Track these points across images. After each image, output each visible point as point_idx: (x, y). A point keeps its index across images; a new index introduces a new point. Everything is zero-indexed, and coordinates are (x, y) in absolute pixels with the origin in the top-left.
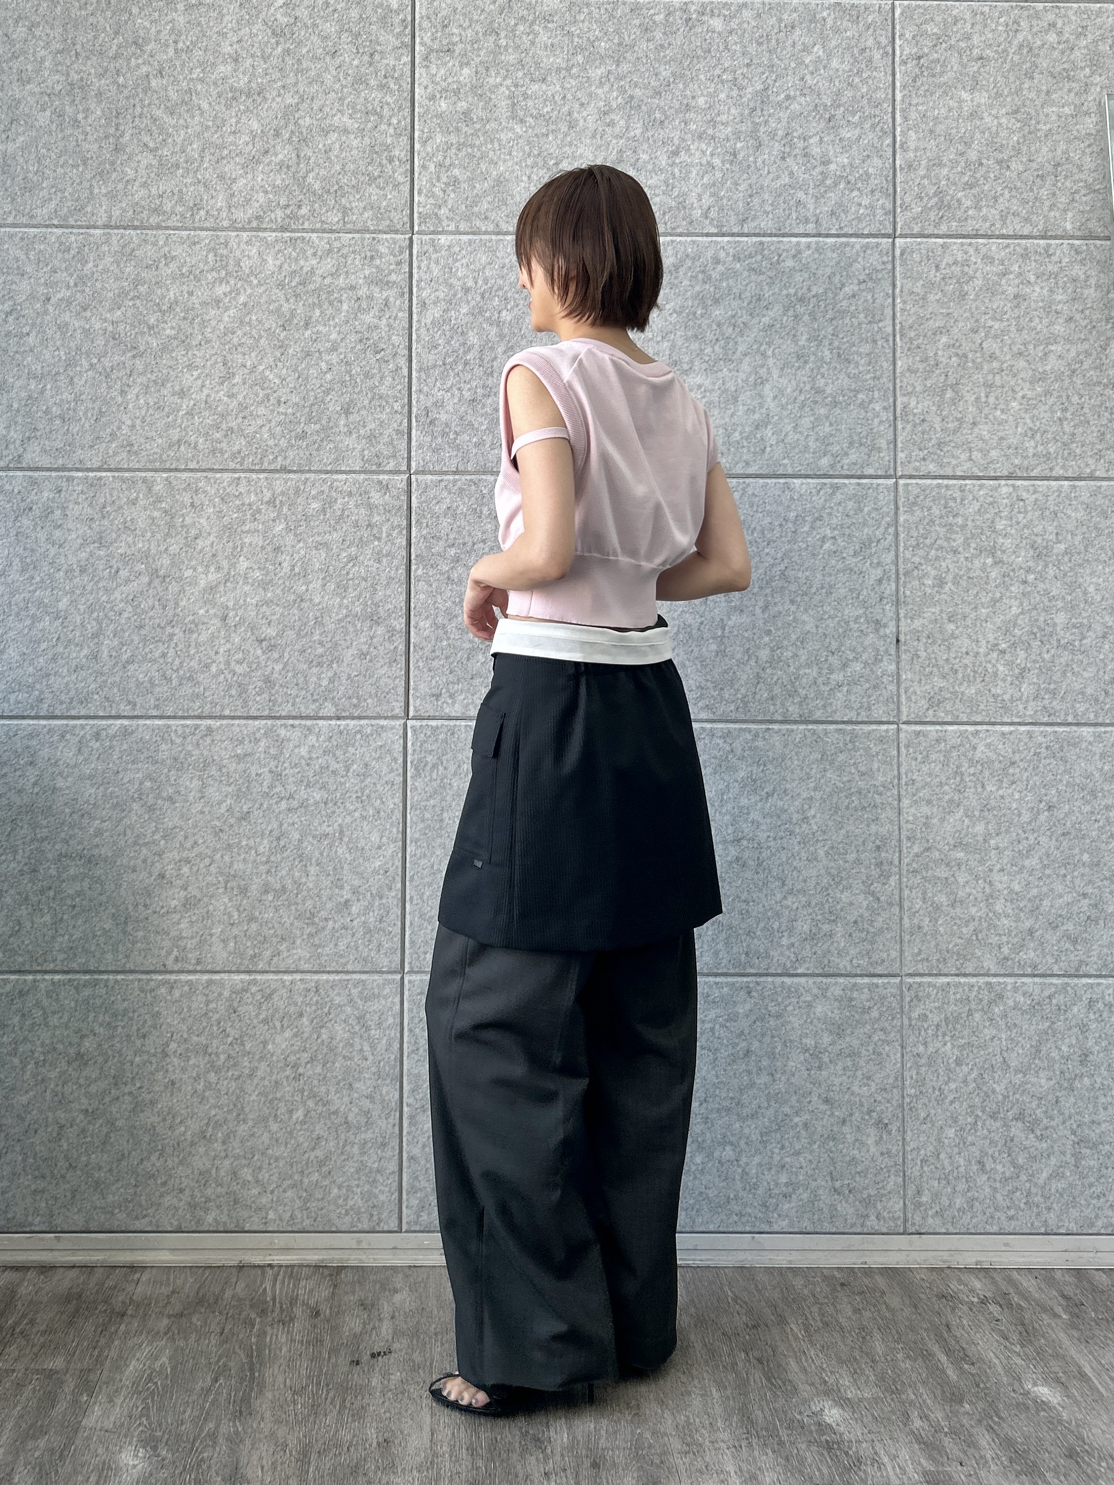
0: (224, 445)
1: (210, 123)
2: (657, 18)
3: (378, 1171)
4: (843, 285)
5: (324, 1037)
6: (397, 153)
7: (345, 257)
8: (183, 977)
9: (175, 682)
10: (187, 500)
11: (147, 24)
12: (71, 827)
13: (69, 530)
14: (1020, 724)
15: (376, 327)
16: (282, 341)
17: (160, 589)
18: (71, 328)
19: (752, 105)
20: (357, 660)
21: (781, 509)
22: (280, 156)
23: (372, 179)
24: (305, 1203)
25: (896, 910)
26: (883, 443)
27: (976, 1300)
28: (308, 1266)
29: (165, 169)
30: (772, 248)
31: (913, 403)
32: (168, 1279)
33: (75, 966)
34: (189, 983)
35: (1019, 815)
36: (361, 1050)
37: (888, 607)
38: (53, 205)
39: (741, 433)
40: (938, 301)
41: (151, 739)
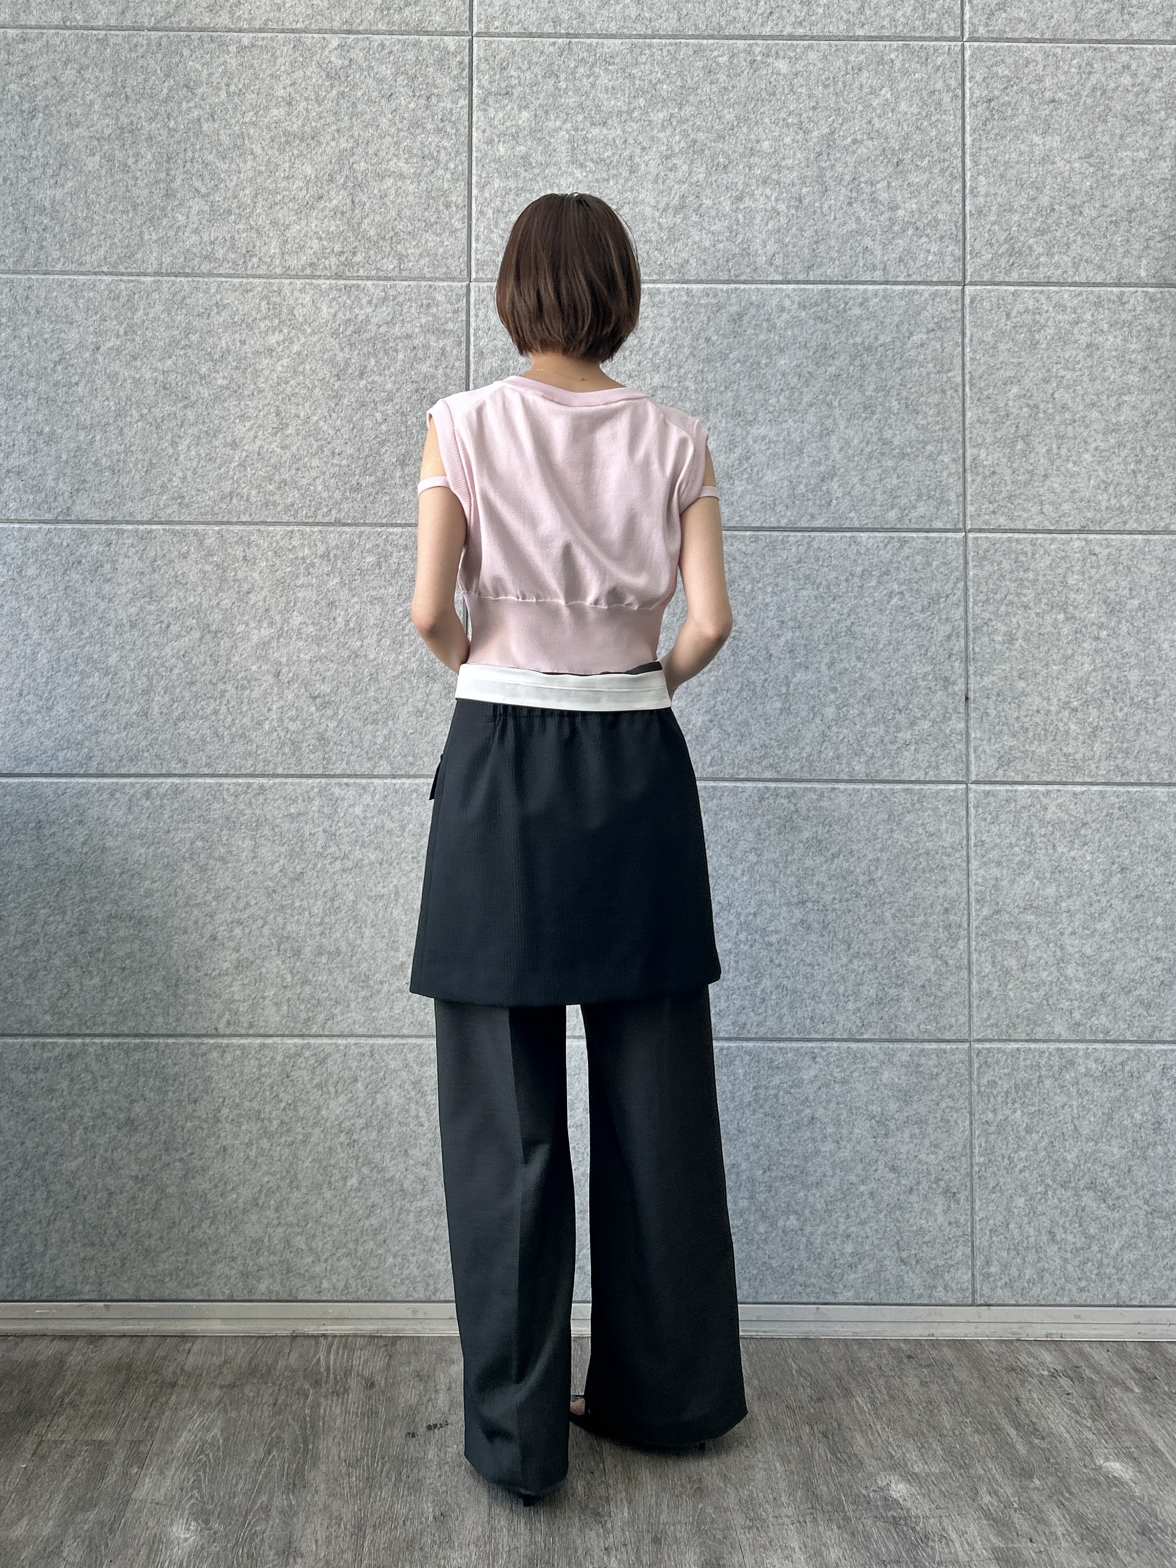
0: (277, 497)
1: (263, 168)
2: (720, 60)
3: (434, 1240)
4: (911, 334)
5: (379, 1102)
6: (454, 199)
7: (401, 305)
8: (235, 1041)
9: (227, 740)
10: (239, 553)
11: (199, 67)
12: (121, 887)
13: (119, 584)
14: (1092, 784)
15: (433, 377)
16: (337, 392)
17: (212, 645)
18: (121, 377)
19: (818, 149)
20: (413, 718)
21: (847, 563)
22: (335, 202)
23: (429, 225)
24: (359, 1272)
25: (965, 974)
26: (952, 497)
27: (1046, 1373)
28: (363, 1336)
29: (216, 214)
30: (839, 296)
31: (983, 455)
32: (220, 1349)
33: (125, 1030)
34: (242, 1047)
35: (1091, 877)
36: (417, 1116)
37: (957, 664)
38: (102, 252)
39: (806, 485)
40: (1009, 350)
41: (202, 797)
